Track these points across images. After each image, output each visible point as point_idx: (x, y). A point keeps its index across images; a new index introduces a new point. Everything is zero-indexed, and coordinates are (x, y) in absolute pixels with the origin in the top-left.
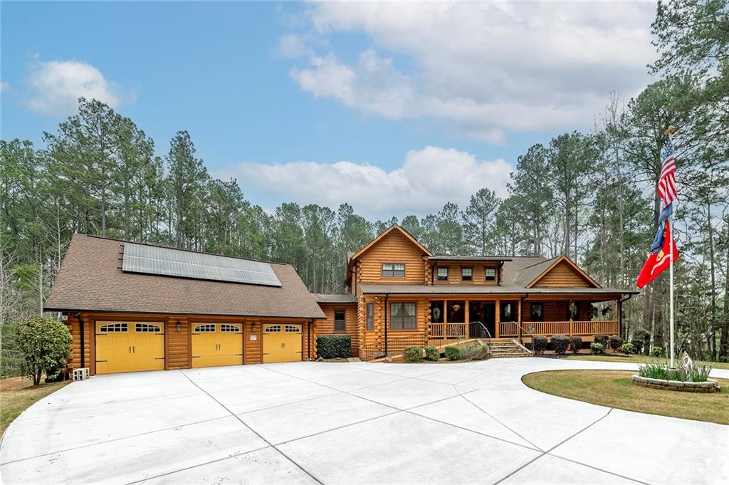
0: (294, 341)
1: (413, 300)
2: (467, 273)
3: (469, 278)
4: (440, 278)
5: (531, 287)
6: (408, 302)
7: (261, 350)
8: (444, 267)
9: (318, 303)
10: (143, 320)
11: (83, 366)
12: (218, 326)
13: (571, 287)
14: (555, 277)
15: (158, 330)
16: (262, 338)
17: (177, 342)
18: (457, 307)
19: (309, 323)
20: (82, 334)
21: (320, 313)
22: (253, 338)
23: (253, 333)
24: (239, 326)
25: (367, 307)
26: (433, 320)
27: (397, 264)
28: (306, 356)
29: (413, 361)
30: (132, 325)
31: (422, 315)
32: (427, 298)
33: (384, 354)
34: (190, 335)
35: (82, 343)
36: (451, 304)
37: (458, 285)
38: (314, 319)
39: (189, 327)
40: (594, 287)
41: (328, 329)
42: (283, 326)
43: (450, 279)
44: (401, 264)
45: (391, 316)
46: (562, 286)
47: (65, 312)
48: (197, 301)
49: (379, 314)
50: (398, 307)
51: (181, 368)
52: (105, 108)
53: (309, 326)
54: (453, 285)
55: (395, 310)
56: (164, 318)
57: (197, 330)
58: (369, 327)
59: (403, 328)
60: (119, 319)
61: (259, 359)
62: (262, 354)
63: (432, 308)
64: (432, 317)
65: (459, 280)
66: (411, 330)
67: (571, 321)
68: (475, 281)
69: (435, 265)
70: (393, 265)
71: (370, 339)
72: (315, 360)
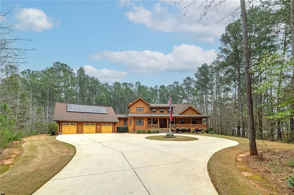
0: (110, 128)
1: (143, 118)
2: (162, 110)
3: (163, 112)
4: (153, 112)
5: (180, 114)
6: (142, 118)
7: (101, 130)
8: (155, 109)
9: (118, 118)
10: (72, 123)
11: (60, 132)
12: (90, 124)
13: (194, 115)
14: (188, 112)
15: (75, 125)
16: (101, 127)
17: (80, 128)
18: (155, 120)
19: (114, 123)
20: (60, 125)
21: (118, 121)
22: (99, 127)
23: (99, 126)
24: (95, 124)
25: (130, 119)
26: (148, 123)
27: (141, 108)
28: (113, 132)
29: (139, 133)
30: (70, 124)
31: (145, 122)
32: (146, 118)
33: (134, 131)
34: (83, 126)
35: (60, 127)
36: (153, 119)
37: (159, 114)
38: (116, 122)
39: (83, 124)
40: (200, 114)
41: (122, 125)
42: (107, 124)
43: (157, 112)
44: (142, 108)
45: (136, 122)
46: (190, 115)
47: (56, 121)
48: (85, 118)
49: (133, 121)
50: (138, 120)
51: (81, 133)
52: (60, 64)
53: (114, 124)
54: (157, 114)
55: (137, 121)
56: (77, 122)
57: (85, 125)
58: (130, 125)
59: (140, 125)
60: (67, 122)
61: (100, 132)
62: (101, 131)
63: (148, 120)
64: (148, 122)
65: (159, 112)
66: (142, 125)
67: (191, 124)
68: (164, 112)
69: (151, 108)
70: (140, 108)
71: (131, 128)
72: (116, 133)
